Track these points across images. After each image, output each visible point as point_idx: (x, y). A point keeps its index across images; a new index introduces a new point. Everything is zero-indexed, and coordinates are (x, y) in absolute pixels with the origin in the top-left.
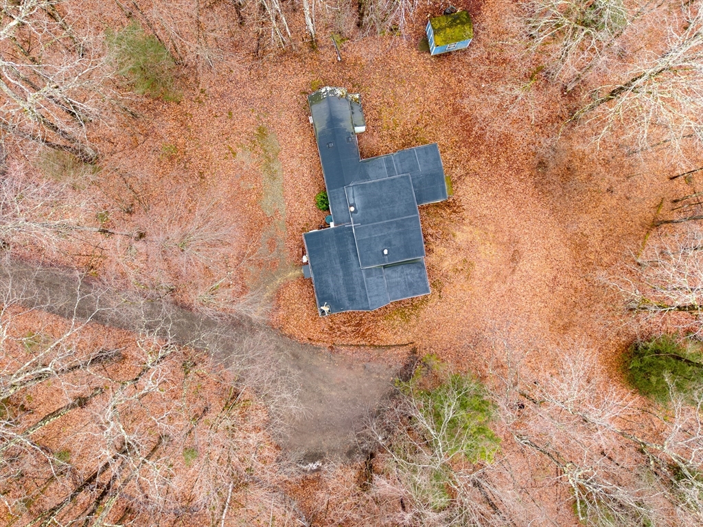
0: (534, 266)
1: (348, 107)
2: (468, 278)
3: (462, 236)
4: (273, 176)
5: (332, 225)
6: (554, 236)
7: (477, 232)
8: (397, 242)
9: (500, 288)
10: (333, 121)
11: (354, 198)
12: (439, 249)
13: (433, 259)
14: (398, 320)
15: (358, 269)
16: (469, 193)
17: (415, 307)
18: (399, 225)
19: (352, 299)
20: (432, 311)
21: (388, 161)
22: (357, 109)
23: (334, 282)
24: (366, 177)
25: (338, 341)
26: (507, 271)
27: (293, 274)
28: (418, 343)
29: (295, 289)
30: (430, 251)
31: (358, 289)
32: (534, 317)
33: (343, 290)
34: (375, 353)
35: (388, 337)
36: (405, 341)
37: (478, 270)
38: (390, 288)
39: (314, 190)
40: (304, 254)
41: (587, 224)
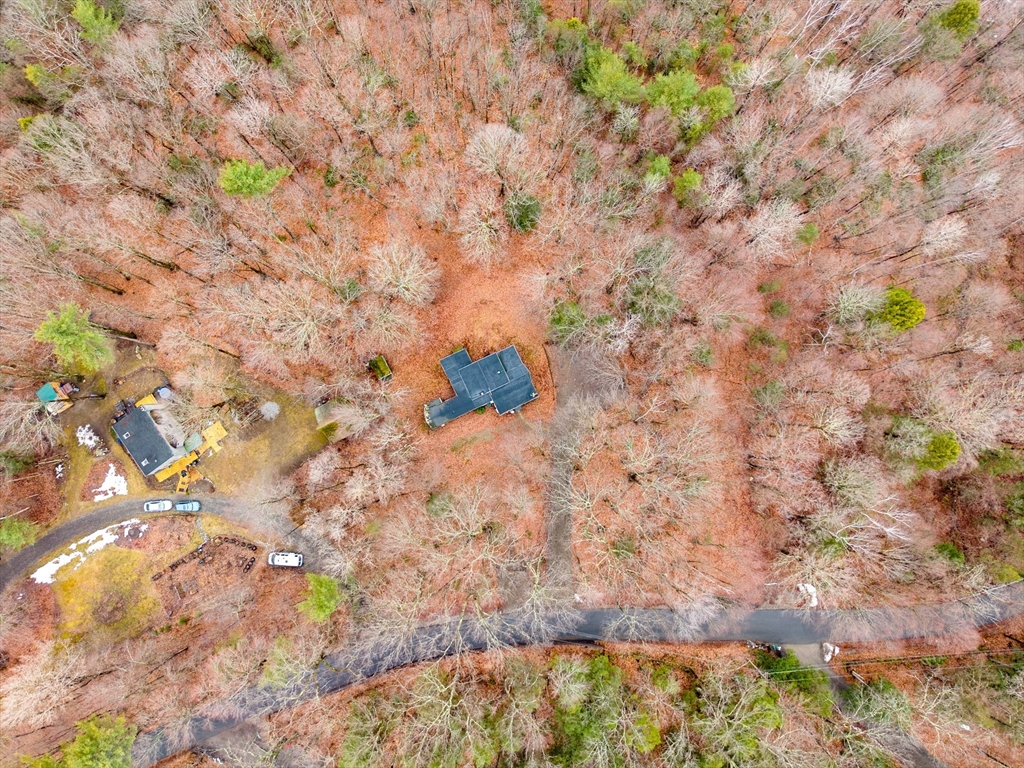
0: (486, 291)
1: (433, 409)
2: (501, 325)
3: (480, 334)
4: (475, 438)
5: (492, 402)
6: (468, 284)
7: (476, 327)
8: (493, 368)
9: (502, 306)
10: (442, 414)
11: (477, 395)
12: (490, 344)
13: (496, 346)
14: (532, 356)
15: (510, 383)
16: (457, 336)
17: (523, 349)
18: (484, 369)
19: (526, 383)
20: (523, 340)
21: (454, 382)
22: (432, 404)
23: (520, 394)
24: (465, 390)
25: (551, 384)
26: (492, 305)
27: (522, 417)
28: (542, 342)
29: (529, 413)
30: (492, 348)
31: (520, 381)
32: (513, 284)
33: (523, 389)
34: (552, 363)
35: (543, 359)
36: (542, 349)
37: (496, 320)
38: (516, 366)
39: (476, 416)
40: (509, 413)
41: (456, 268)
